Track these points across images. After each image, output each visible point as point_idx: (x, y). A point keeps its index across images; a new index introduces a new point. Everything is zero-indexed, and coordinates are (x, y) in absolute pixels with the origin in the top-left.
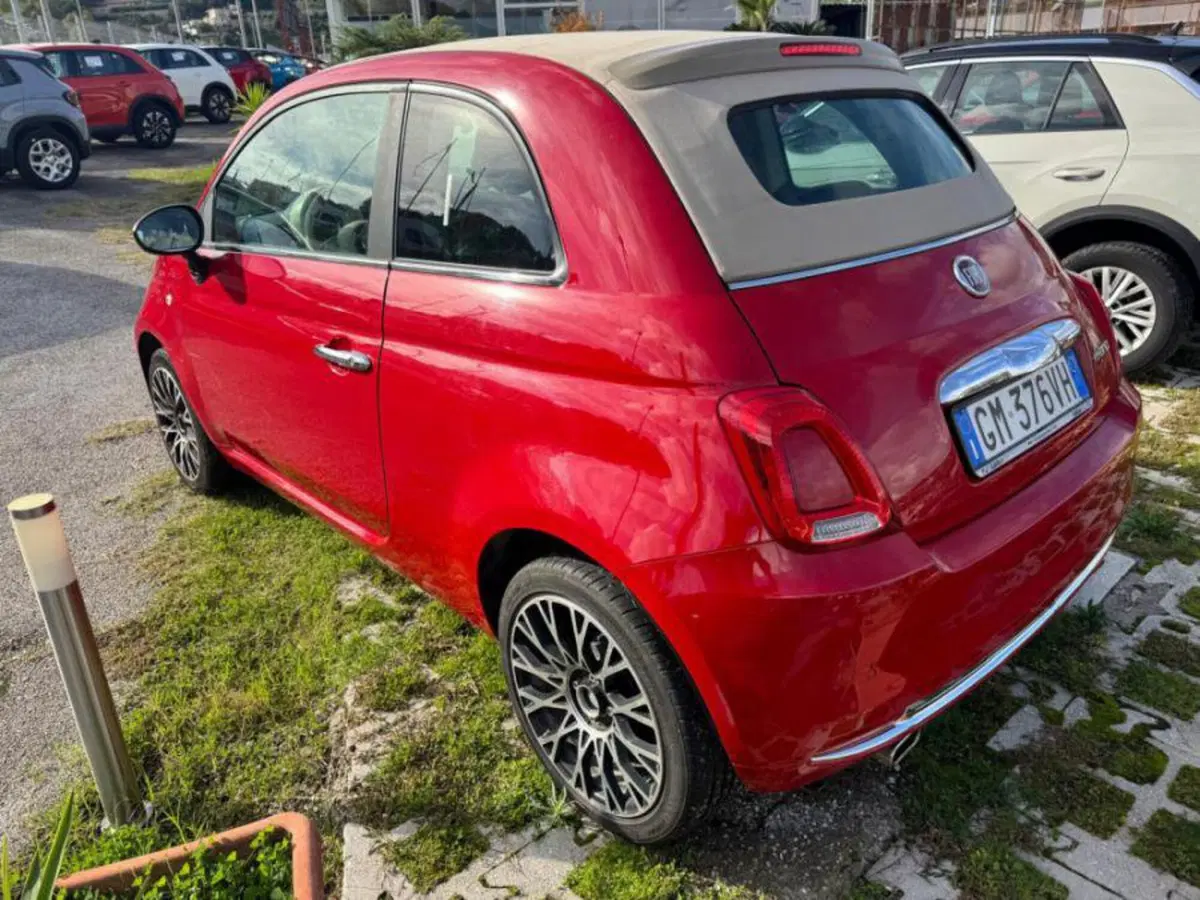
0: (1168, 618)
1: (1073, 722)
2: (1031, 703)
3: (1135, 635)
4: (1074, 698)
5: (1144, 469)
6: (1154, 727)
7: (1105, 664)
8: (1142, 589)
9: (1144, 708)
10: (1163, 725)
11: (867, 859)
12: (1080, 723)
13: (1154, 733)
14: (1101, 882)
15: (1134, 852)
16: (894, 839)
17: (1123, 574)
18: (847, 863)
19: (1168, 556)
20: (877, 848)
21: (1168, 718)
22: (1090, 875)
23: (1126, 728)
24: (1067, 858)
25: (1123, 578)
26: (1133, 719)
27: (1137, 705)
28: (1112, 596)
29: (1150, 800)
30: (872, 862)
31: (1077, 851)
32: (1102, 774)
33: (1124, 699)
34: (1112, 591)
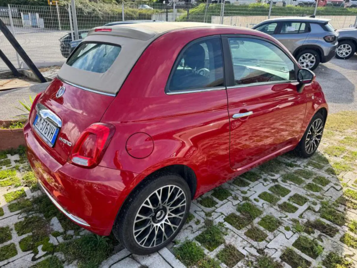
1: (50, 238)
2: (63, 232)
4: (59, 243)
6: (35, 255)
9: (43, 259)
10: (34, 259)
12: (49, 239)
13: (33, 255)
14: (8, 218)
15: (8, 227)
21: (35, 262)
22: (10, 217)
23: (40, 248)
24: (17, 216)
26: (41, 253)
27: (46, 258)
29: (16, 239)
31: (17, 218)
32: (31, 234)
33: (50, 256)
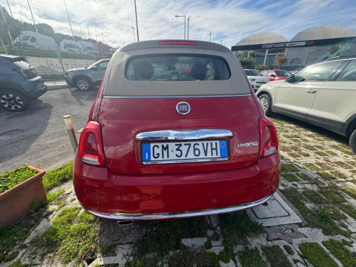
0: (290, 245)
1: (212, 252)
2: (208, 238)
3: (269, 243)
4: (222, 245)
5: (350, 197)
7: (246, 243)
8: (293, 231)
11: (119, 242)
16: (131, 243)
17: (291, 223)
18: (116, 240)
19: (319, 227)
20: (124, 242)
23: (223, 265)
25: (290, 224)
26: (231, 265)
28: (278, 227)
30: (120, 244)
33: (236, 257)
34: (279, 226)
